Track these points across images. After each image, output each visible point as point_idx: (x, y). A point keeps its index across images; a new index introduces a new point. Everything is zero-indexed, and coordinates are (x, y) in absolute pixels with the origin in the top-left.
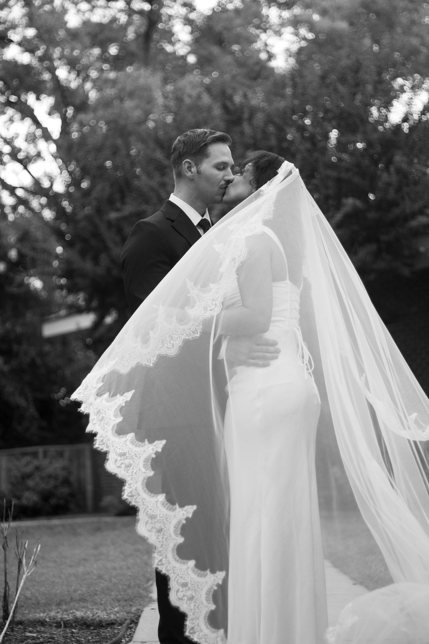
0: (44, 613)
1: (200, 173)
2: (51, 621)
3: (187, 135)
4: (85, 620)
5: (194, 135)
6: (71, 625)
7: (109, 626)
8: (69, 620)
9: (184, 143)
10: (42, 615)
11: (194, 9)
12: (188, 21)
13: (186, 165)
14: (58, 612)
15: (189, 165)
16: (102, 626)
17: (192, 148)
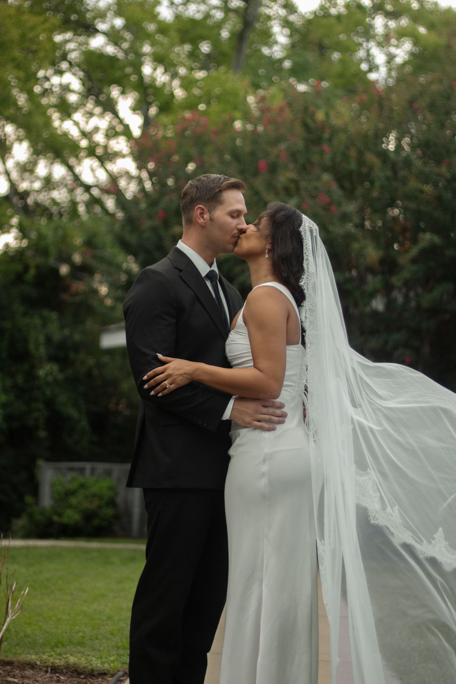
0: (36, 655)
1: (213, 221)
2: (42, 665)
3: (199, 180)
4: (76, 667)
5: (208, 181)
6: (62, 671)
7: (101, 676)
8: (60, 666)
9: (197, 188)
10: (33, 657)
11: (296, 11)
12: (286, 23)
13: (199, 211)
14: (51, 656)
15: (202, 212)
16: (94, 676)
17: (206, 193)
